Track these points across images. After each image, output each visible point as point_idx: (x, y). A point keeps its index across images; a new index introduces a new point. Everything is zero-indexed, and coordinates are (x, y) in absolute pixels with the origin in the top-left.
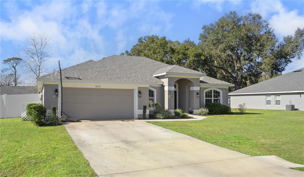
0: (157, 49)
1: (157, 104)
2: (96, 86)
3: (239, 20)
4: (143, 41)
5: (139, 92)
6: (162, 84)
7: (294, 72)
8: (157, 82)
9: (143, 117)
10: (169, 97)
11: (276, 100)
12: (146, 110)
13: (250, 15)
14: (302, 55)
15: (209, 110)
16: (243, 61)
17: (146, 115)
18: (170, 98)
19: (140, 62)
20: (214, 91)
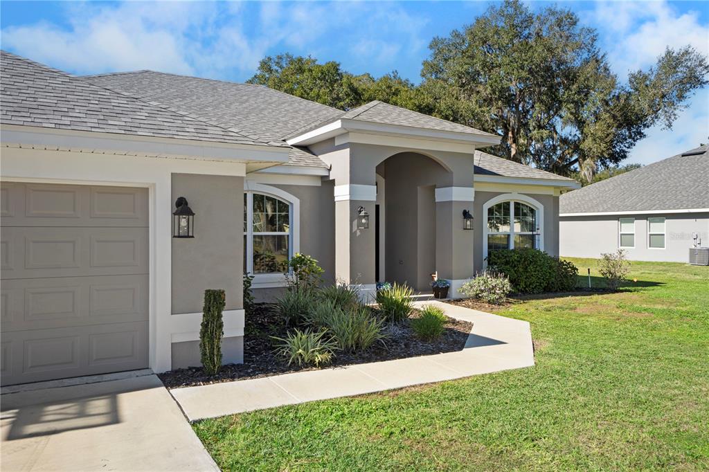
0: (311, 89)
1: (301, 261)
3: (529, 20)
4: (275, 67)
5: (182, 207)
6: (325, 173)
7: (683, 156)
8: (302, 164)
9: (204, 361)
10: (355, 228)
11: (651, 233)
12: (226, 316)
13: (552, 13)
14: (676, 119)
15: (511, 281)
16: (535, 132)
18: (358, 233)
19: (245, 98)
20: (517, 204)
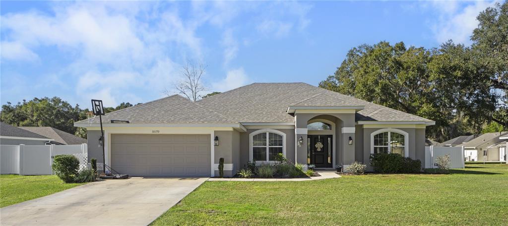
2: (153, 132)
5: (216, 139)
9: (220, 173)
12: (224, 164)
17: (224, 173)
18: (300, 146)
